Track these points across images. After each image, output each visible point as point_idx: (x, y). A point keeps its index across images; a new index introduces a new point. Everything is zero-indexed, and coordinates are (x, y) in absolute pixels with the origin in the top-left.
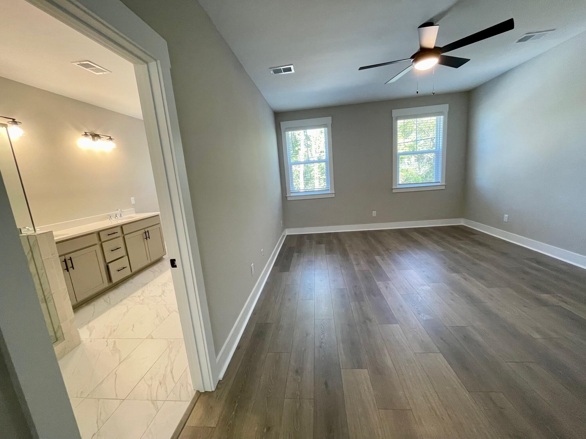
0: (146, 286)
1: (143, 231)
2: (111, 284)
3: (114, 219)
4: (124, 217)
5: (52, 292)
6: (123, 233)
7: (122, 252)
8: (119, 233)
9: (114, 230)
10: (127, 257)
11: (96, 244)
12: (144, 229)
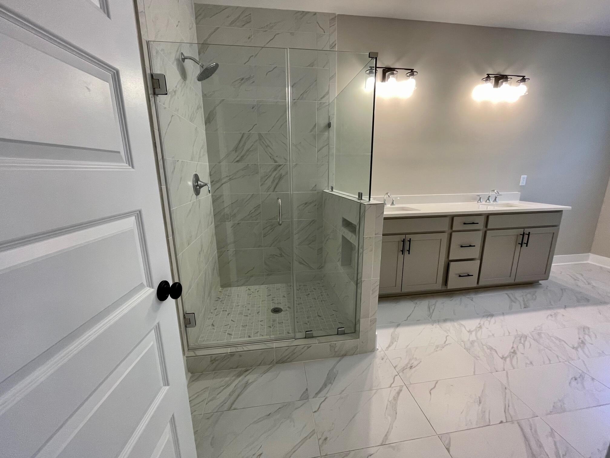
0: (489, 319)
1: (521, 231)
2: (444, 288)
3: (484, 203)
4: (499, 202)
5: (363, 280)
6: (486, 225)
7: (475, 253)
8: (481, 226)
9: (476, 219)
10: (479, 261)
11: (443, 232)
12: (524, 228)
